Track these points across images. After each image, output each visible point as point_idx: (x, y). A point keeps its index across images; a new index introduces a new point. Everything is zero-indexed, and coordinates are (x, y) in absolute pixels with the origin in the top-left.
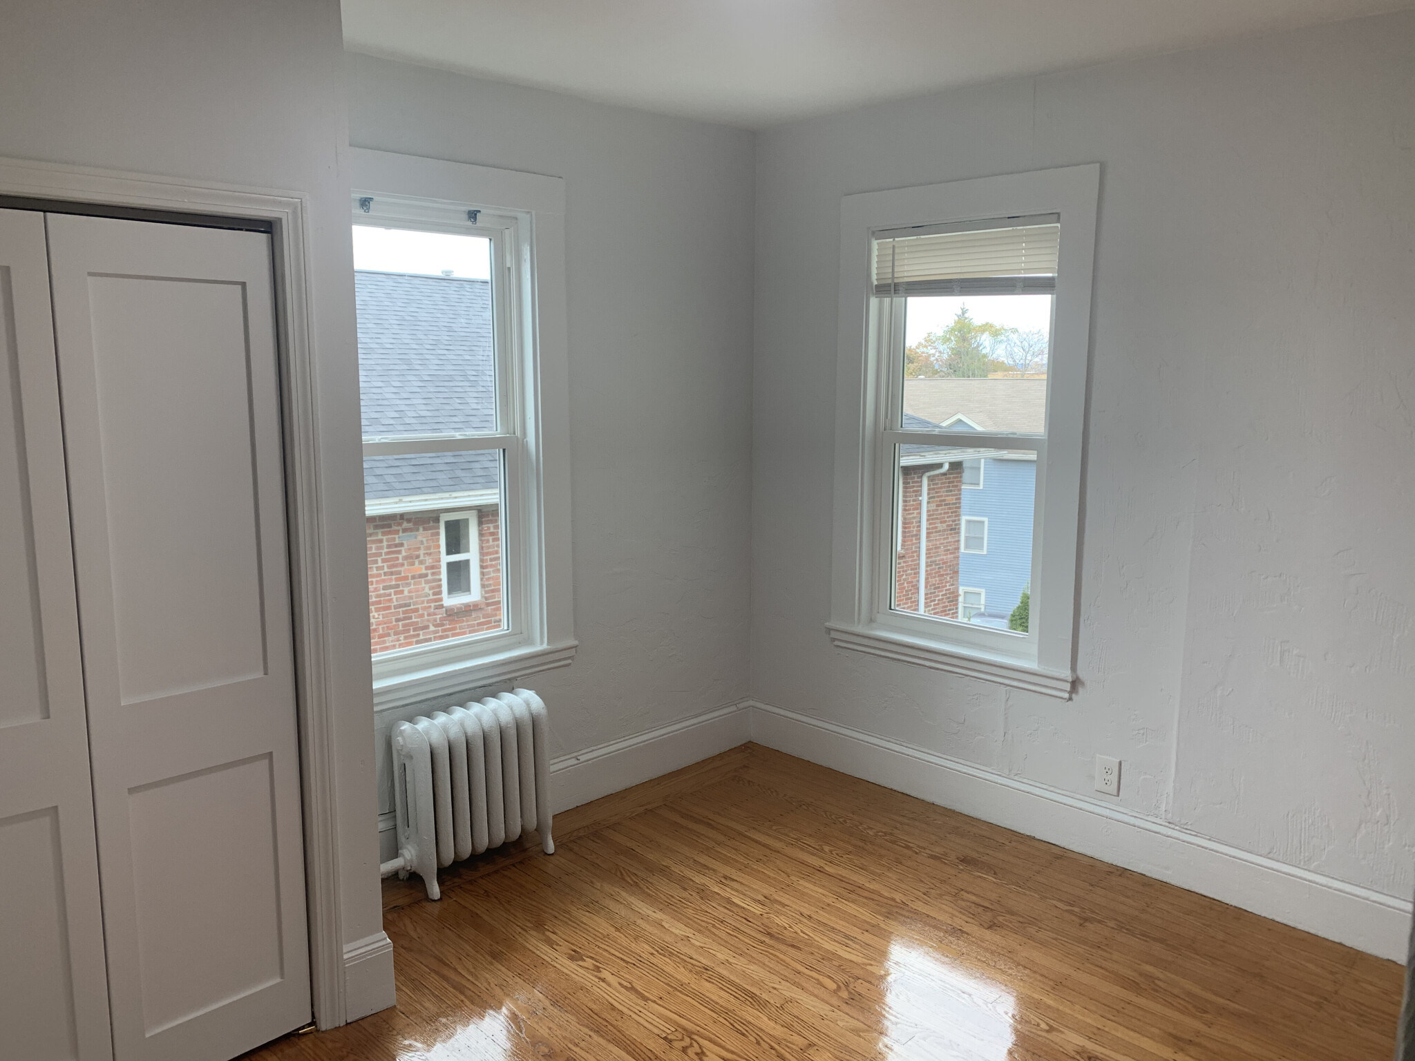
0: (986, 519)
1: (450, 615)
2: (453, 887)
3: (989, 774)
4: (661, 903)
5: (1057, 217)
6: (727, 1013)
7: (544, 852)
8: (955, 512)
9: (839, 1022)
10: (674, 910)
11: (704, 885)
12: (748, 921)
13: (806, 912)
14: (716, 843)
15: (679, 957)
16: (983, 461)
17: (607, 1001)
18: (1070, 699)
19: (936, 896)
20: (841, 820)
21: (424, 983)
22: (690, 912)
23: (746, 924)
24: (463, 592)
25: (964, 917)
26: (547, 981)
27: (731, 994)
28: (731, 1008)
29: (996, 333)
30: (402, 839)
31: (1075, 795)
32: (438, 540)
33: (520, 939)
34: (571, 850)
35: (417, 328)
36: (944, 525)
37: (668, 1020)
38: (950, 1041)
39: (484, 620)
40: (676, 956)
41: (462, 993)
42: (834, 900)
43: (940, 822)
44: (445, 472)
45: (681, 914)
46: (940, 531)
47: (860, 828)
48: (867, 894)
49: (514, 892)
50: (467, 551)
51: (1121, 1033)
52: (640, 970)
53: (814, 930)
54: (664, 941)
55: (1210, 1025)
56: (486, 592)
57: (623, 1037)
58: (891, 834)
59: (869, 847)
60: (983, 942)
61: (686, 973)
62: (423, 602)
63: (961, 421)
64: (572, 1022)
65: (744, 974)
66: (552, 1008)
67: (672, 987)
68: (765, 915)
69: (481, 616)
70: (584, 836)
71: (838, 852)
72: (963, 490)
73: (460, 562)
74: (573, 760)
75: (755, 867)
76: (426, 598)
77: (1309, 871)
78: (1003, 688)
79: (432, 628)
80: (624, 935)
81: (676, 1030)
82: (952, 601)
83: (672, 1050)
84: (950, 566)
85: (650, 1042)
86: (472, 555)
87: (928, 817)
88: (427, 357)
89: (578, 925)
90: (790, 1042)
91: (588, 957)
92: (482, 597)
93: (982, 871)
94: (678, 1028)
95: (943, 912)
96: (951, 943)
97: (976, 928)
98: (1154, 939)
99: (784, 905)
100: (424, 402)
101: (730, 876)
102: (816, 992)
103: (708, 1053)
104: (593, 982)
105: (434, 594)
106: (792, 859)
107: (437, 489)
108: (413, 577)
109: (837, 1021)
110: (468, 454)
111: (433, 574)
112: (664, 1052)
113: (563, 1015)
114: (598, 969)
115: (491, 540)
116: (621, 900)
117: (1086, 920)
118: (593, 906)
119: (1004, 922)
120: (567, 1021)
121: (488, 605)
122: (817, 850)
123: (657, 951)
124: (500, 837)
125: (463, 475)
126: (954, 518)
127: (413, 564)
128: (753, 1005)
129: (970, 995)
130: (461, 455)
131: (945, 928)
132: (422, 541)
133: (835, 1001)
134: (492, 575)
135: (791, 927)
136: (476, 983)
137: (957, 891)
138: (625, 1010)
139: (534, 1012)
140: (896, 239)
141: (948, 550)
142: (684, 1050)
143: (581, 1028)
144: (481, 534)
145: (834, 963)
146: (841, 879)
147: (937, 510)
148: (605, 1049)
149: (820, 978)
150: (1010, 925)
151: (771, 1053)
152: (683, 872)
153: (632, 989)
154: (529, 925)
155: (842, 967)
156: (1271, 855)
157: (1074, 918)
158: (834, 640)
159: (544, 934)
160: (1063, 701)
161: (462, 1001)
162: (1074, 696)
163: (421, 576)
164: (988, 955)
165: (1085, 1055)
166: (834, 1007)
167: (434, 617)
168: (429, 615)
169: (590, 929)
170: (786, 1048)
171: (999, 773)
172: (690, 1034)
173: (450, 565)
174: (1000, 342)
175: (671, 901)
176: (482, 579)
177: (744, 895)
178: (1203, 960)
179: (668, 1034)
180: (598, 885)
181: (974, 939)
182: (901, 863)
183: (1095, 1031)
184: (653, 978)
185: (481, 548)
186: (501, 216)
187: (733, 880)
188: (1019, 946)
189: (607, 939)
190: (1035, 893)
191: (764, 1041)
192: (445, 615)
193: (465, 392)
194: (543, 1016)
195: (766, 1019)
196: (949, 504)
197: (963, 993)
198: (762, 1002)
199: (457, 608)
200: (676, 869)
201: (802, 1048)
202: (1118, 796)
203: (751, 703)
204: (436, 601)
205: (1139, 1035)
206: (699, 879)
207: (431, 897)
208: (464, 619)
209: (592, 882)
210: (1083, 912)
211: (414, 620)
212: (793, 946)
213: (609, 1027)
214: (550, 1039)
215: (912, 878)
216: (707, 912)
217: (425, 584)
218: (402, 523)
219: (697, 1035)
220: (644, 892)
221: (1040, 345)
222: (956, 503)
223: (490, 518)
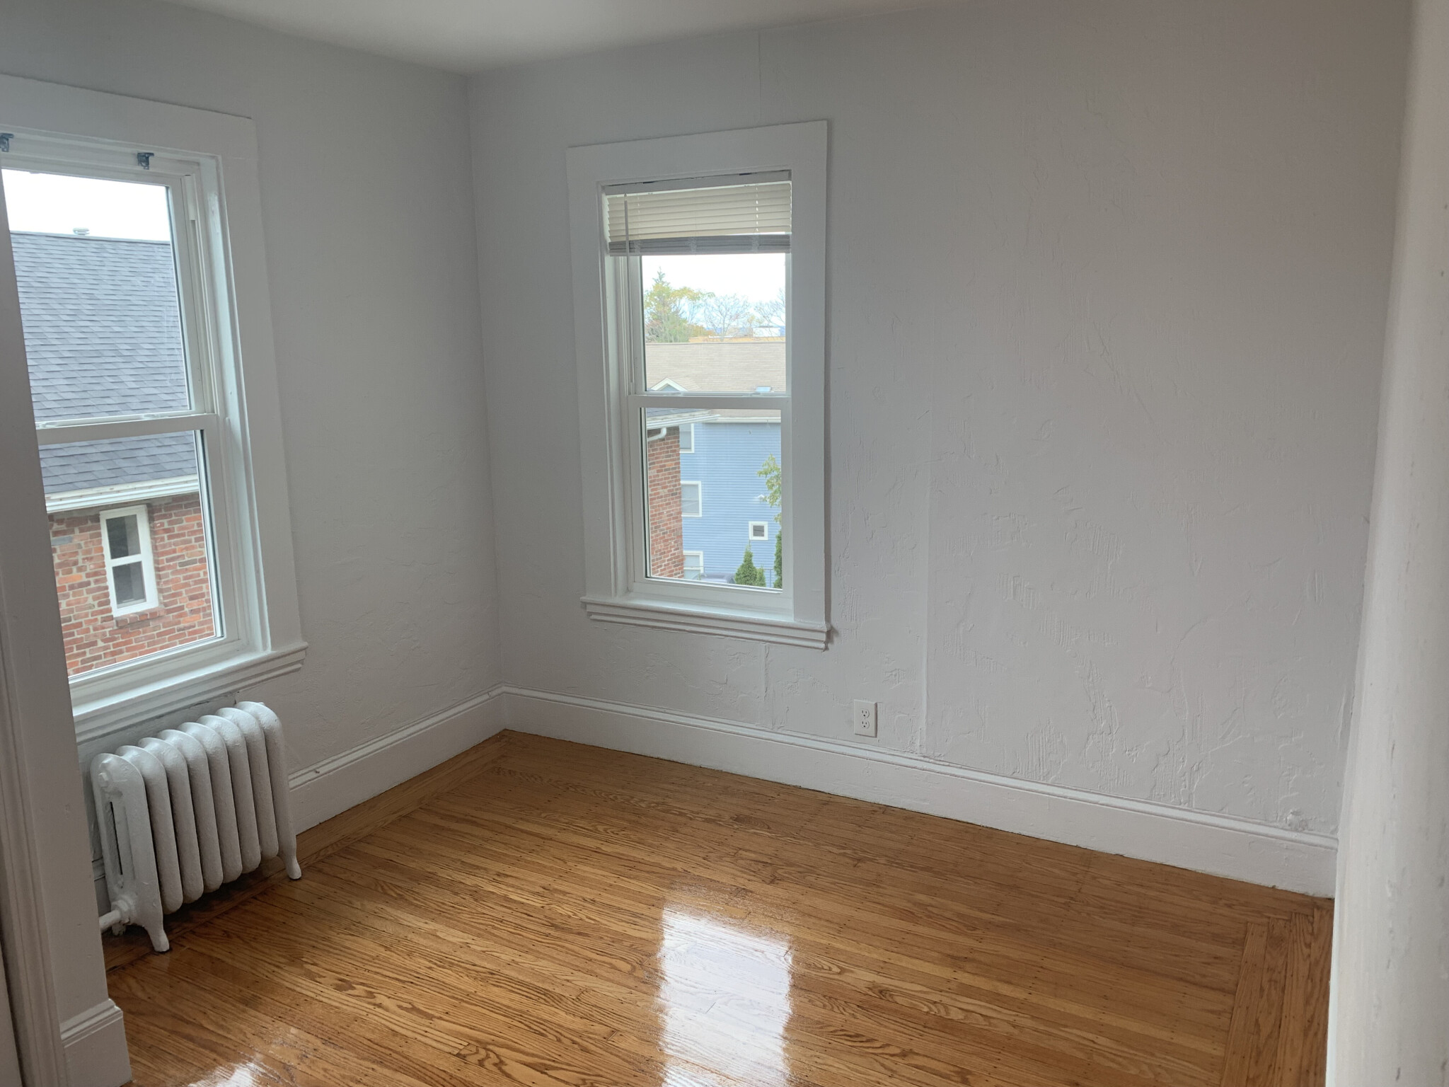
0: (699, 483)
1: (121, 628)
2: (185, 933)
3: (753, 730)
4: (432, 912)
5: (788, 174)
6: (521, 1016)
7: (288, 877)
8: (676, 477)
9: (638, 1003)
10: (447, 918)
11: (477, 886)
12: (529, 915)
13: (588, 897)
14: (483, 840)
15: (460, 966)
16: (692, 425)
17: (387, 1027)
18: (826, 648)
19: (716, 859)
20: (611, 797)
21: (164, 1049)
22: (465, 917)
23: (528, 920)
24: (136, 599)
25: (745, 876)
26: (314, 1018)
27: (523, 995)
28: (525, 1009)
29: (694, 297)
30: (114, 888)
31: (835, 740)
32: (100, 542)
33: (275, 978)
34: (320, 871)
35: (48, 295)
36: (666, 490)
37: (458, 1035)
38: (751, 1000)
39: (165, 629)
40: (457, 965)
41: (213, 1051)
42: (616, 879)
43: (709, 785)
44: (103, 463)
45: (455, 920)
46: (661, 497)
47: (632, 802)
48: (648, 868)
49: (259, 927)
50: (138, 551)
51: (906, 962)
52: (418, 987)
53: (600, 913)
54: (442, 952)
55: (980, 940)
56: (165, 597)
57: (411, 1063)
58: (663, 803)
59: (643, 820)
60: (767, 898)
61: (471, 981)
62: (87, 615)
63: (669, 385)
64: (350, 1058)
65: (534, 971)
66: (323, 1046)
67: (457, 999)
68: (547, 907)
69: (161, 624)
70: (334, 853)
71: (613, 830)
72: (681, 455)
73: (129, 565)
74: (311, 773)
75: (529, 859)
76: (90, 611)
77: (1048, 785)
78: (763, 645)
79: (101, 644)
80: (396, 953)
81: (469, 1044)
82: (678, 565)
83: (468, 1066)
84: (674, 531)
85: (441, 1062)
86: (144, 556)
87: (697, 781)
88: (66, 329)
89: (341, 951)
90: (591, 1033)
91: (357, 984)
92: (160, 603)
93: (757, 828)
94: (470, 1042)
95: (725, 874)
96: (737, 903)
97: (759, 885)
98: (923, 869)
99: (565, 893)
100: (66, 382)
101: (504, 872)
102: (611, 976)
103: (507, 1061)
104: (367, 1010)
105: (100, 604)
106: (567, 844)
107: (95, 483)
108: (72, 587)
109: (636, 1002)
110: (130, 441)
111: (97, 581)
112: (459, 1070)
113: (338, 1053)
114: (371, 995)
115: (166, 538)
116: (387, 916)
117: (859, 860)
118: (356, 928)
119: (785, 875)
120: (345, 1058)
121: (169, 611)
122: (591, 831)
123: (435, 964)
124: (237, 868)
125: (126, 465)
126: (674, 483)
127: (70, 572)
128: (548, 1002)
129: (763, 952)
130: (121, 442)
131: (729, 889)
132: (79, 545)
133: (631, 983)
134: (171, 577)
135: (575, 914)
136: (229, 1036)
137: (735, 851)
138: (409, 1034)
139: (304, 1056)
140: (628, 195)
141: (672, 515)
142: (481, 1063)
143: (361, 1062)
144: (153, 532)
145: (625, 944)
146: (619, 857)
147: (658, 476)
148: (392, 1080)
149: (613, 961)
150: (790, 877)
151: (573, 1048)
152: (451, 877)
153: (414, 1009)
154: (283, 960)
155: (634, 947)
156: (1015, 775)
157: (847, 860)
158: (590, 614)
159: (302, 967)
160: (821, 651)
161: (215, 1060)
162: (829, 645)
163: (82, 585)
164: (774, 909)
165: (876, 990)
166: (631, 988)
167: (103, 630)
168: (95, 629)
169: (355, 953)
170: (589, 1040)
171: (763, 728)
172: (484, 1045)
173: (117, 570)
174: (698, 307)
175: (443, 908)
176: (158, 584)
177: (521, 889)
178: (966, 881)
179: (461, 1050)
180: (358, 904)
181: (758, 896)
182: (677, 831)
183: (882, 965)
184: (434, 993)
185: (155, 548)
186: (180, 161)
187: (507, 876)
188: (802, 896)
189: (377, 961)
190: (809, 842)
191: (564, 1037)
192: (116, 628)
193: (119, 369)
194: (315, 1058)
195: (563, 1014)
196: (669, 469)
197: (756, 951)
198: (556, 997)
199: (130, 619)
200: (444, 874)
201: (606, 1036)
202: (876, 737)
203: (504, 689)
204: (102, 612)
205: (922, 962)
206: (470, 881)
207: (157, 949)
208: (141, 630)
209: (350, 902)
210: (855, 853)
211: (77, 636)
212: (579, 934)
213: (394, 1055)
214: (327, 1081)
215: (690, 845)
216: (484, 914)
217: (87, 593)
218: (52, 525)
219: (493, 1044)
220: (412, 904)
221: (736, 309)
222: (675, 468)
223: (163, 512)
